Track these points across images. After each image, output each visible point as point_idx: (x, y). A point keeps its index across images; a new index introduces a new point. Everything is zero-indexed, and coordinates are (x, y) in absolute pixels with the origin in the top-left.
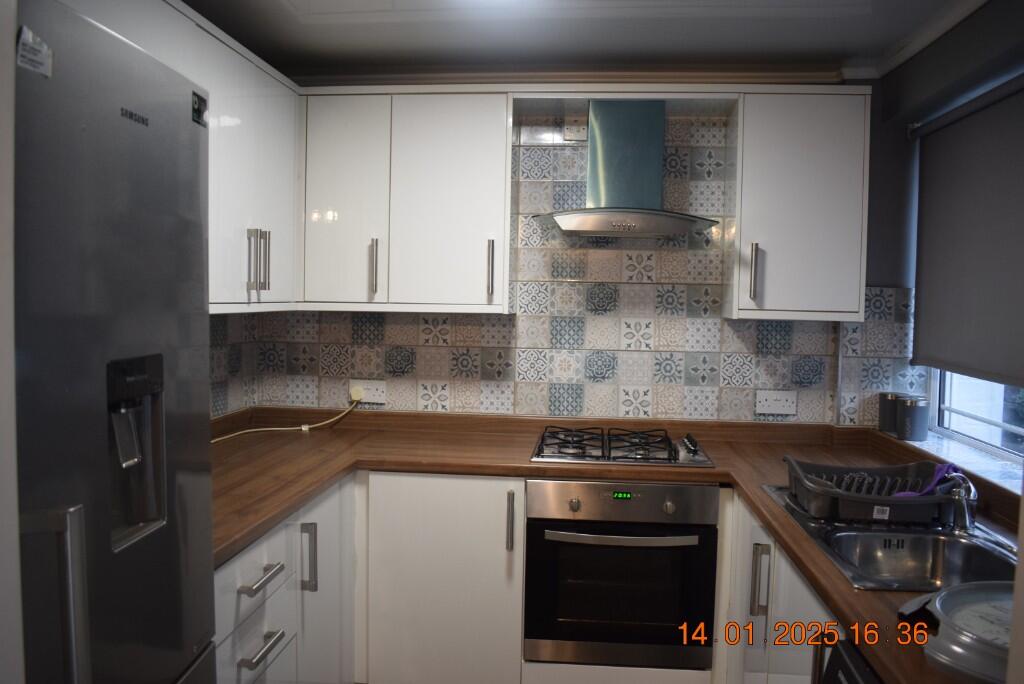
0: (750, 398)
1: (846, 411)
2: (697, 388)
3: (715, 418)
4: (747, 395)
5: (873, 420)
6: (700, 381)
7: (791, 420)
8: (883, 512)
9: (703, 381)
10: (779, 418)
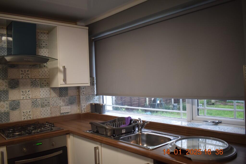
0: (59, 109)
1: (83, 109)
2: (44, 108)
3: (50, 116)
4: (58, 108)
5: (89, 110)
6: (45, 106)
7: (70, 113)
8: (124, 131)
9: (46, 106)
10: (67, 113)
